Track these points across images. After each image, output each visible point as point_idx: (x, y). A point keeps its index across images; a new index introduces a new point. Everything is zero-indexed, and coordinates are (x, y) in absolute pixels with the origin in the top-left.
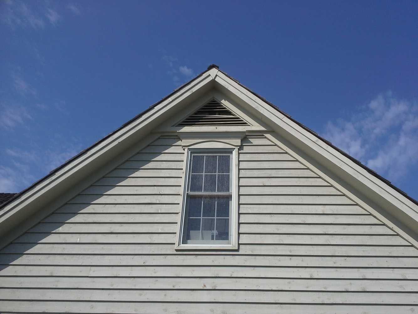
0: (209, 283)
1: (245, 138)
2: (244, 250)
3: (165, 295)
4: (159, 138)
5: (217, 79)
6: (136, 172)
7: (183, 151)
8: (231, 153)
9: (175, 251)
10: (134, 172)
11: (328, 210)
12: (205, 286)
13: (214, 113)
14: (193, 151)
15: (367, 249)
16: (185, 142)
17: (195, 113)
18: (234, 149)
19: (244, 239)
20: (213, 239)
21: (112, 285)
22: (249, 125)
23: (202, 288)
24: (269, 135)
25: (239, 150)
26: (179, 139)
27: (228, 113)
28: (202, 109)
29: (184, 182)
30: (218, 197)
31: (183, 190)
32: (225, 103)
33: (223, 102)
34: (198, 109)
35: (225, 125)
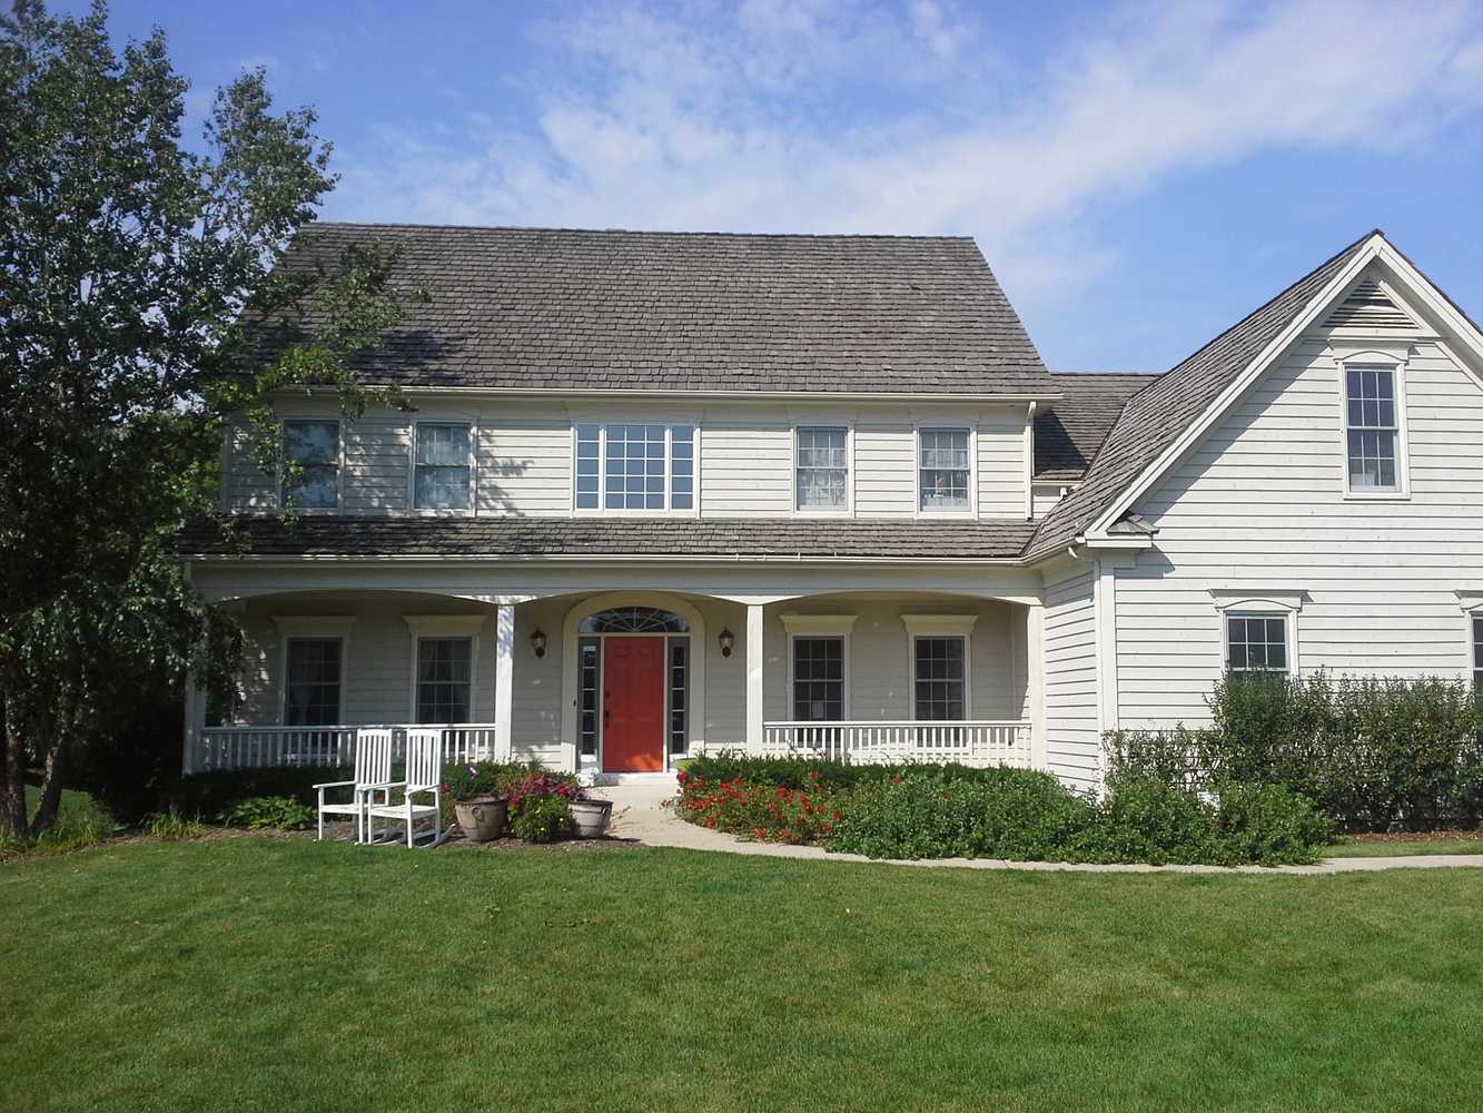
1: (1414, 347)
2: (1416, 499)
4: (1303, 343)
5: (1382, 255)
8: (1395, 369)
9: (1343, 500)
12: (1379, 537)
13: (1370, 302)
14: (1347, 366)
16: (1340, 352)
17: (1343, 303)
18: (1400, 364)
19: (1417, 486)
20: (1376, 484)
22: (1418, 328)
23: (1376, 540)
24: (1442, 343)
25: (1405, 364)
26: (1327, 345)
27: (1388, 303)
28: (1353, 295)
29: (1342, 411)
30: (1380, 431)
31: (1343, 423)
32: (1385, 288)
33: (1381, 284)
34: (1347, 296)
35: (1386, 326)
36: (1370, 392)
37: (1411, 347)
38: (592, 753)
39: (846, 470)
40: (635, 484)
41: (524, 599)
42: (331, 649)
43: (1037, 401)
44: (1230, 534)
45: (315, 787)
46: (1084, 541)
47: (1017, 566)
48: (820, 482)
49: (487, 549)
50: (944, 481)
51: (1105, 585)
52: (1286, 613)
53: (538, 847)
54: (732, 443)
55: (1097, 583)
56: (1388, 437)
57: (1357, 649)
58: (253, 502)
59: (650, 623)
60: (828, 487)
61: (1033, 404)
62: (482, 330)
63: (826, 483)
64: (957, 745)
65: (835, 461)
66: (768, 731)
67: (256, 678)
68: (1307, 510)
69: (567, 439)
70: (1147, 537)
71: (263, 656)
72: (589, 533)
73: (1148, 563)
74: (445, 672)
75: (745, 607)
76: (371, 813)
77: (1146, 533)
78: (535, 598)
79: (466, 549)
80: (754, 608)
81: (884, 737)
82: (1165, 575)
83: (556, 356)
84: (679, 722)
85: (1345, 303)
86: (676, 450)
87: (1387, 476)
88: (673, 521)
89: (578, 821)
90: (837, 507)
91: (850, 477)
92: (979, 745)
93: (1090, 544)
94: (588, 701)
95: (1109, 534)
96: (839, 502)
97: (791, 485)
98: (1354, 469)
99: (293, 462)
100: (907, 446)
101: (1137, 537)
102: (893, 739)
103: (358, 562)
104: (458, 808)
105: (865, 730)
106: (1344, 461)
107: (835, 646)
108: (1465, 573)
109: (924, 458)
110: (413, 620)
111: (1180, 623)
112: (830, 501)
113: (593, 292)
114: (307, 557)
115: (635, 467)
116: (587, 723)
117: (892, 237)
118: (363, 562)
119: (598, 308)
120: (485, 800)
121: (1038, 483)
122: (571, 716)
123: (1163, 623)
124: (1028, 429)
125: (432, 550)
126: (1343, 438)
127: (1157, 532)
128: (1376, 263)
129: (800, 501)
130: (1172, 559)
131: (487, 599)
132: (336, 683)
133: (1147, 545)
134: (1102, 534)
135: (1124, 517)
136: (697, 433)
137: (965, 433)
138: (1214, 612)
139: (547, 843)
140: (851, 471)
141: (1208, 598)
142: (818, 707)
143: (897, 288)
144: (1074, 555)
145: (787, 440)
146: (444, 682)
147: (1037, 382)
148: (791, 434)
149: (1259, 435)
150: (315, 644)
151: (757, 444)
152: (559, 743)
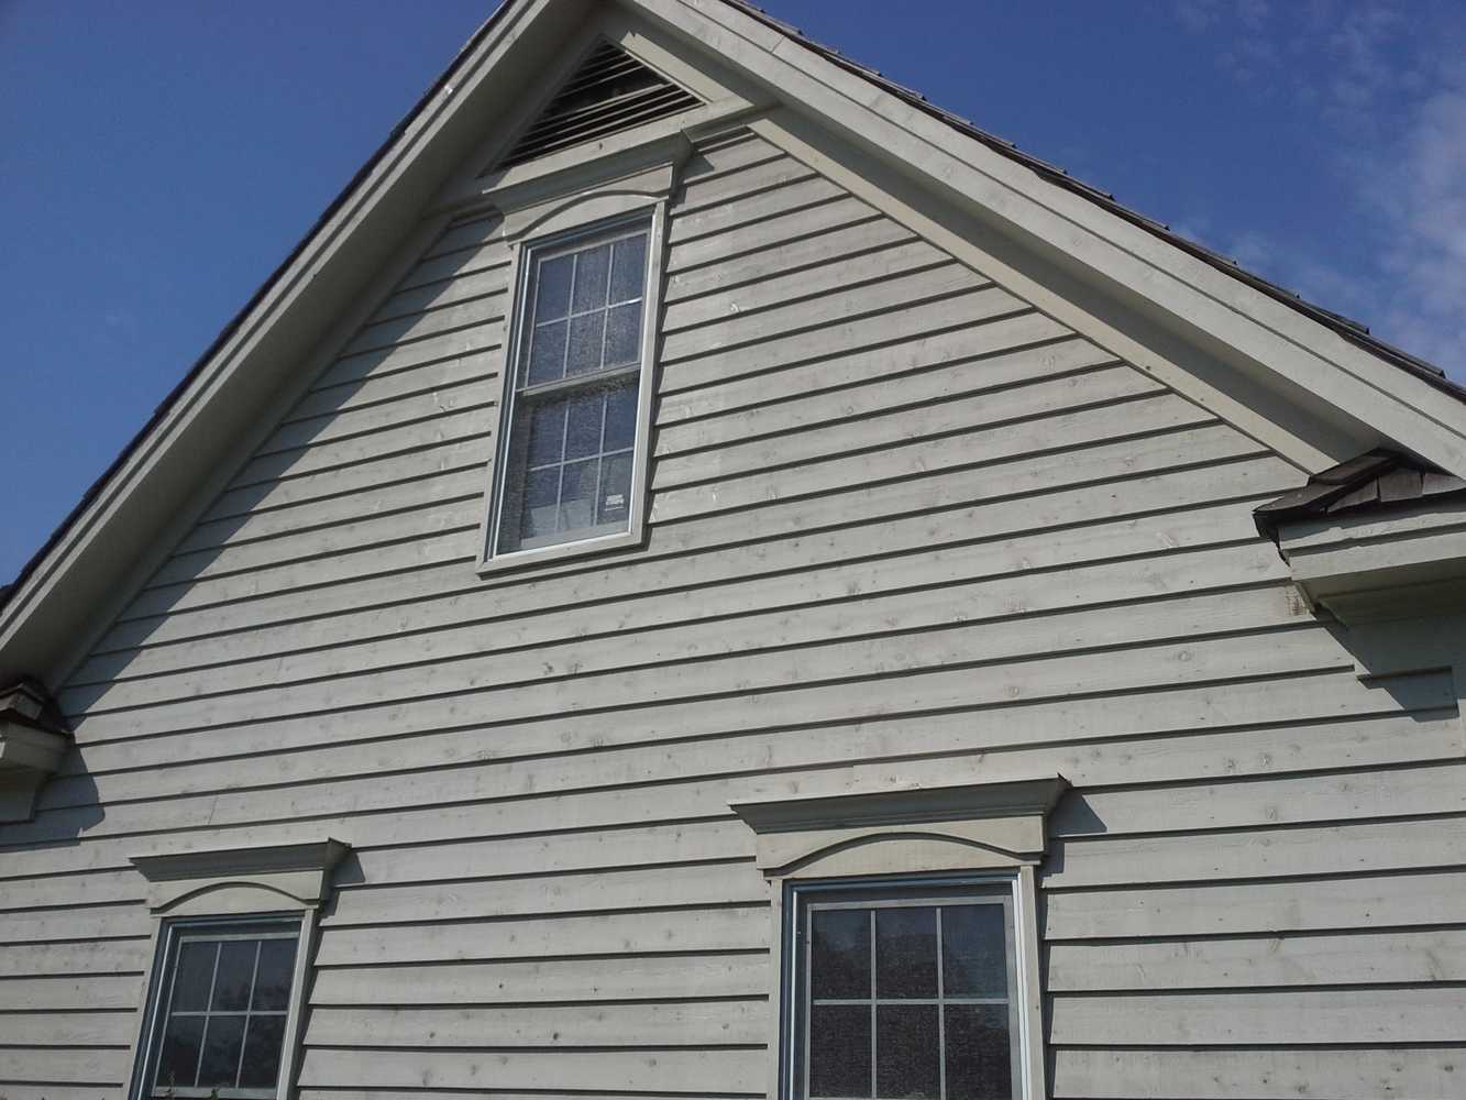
0: (560, 660)
1: (688, 157)
2: (660, 540)
3: (452, 710)
4: (448, 228)
6: (388, 355)
7: (506, 257)
8: (647, 222)
9: (479, 578)
10: (382, 359)
11: (932, 351)
12: (550, 668)
13: (608, 92)
14: (538, 249)
15: (1047, 466)
16: (518, 222)
17: (545, 111)
18: (654, 205)
20: (588, 524)
21: (329, 700)
22: (704, 104)
23: (542, 676)
24: (766, 120)
25: (670, 204)
26: (498, 217)
27: (646, 77)
28: (569, 88)
29: (505, 356)
31: (503, 385)
32: (635, 46)
33: (628, 40)
34: (553, 94)
85: (551, 110)
126: (499, 422)
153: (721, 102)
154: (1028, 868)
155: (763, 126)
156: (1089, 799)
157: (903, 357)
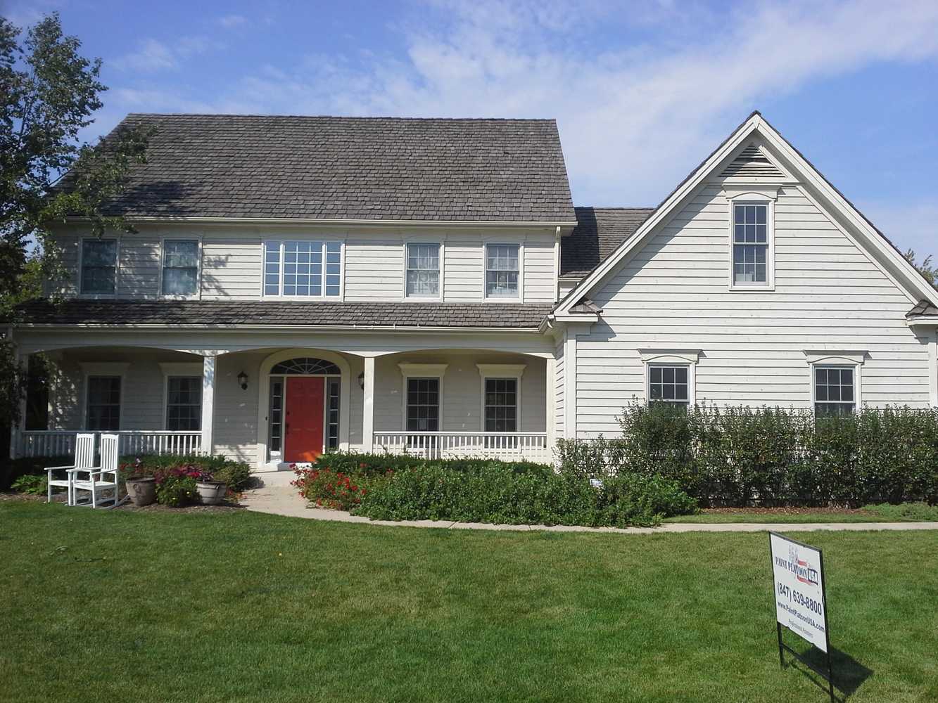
2: (778, 290)
4: (706, 188)
5: (760, 129)
7: (727, 203)
8: (768, 204)
9: (729, 291)
11: (841, 258)
12: (752, 315)
13: (752, 160)
14: (735, 202)
16: (730, 194)
18: (771, 200)
19: (779, 282)
20: (753, 280)
22: (785, 177)
23: (750, 317)
25: (775, 201)
26: (722, 188)
27: (765, 160)
28: (741, 155)
29: (730, 233)
30: (757, 245)
31: (730, 241)
32: (762, 149)
33: (760, 147)
34: (737, 155)
35: (763, 175)
36: (750, 220)
37: (780, 190)
38: (278, 450)
39: (439, 271)
40: (303, 280)
41: (220, 352)
42: (115, 383)
43: (561, 227)
44: (654, 313)
45: (45, 469)
46: (553, 317)
47: (536, 333)
48: (423, 279)
49: (196, 321)
50: (501, 278)
51: (570, 345)
52: (688, 365)
53: (174, 510)
54: (365, 254)
55: (565, 344)
56: (762, 249)
57: (734, 388)
58: (63, 291)
59: (316, 368)
60: (428, 282)
61: (558, 229)
62: (217, 180)
63: (426, 280)
64: (510, 447)
65: (433, 265)
66: (377, 437)
67: (69, 401)
68: (704, 297)
69: (260, 251)
70: (595, 315)
71: (73, 387)
72: (266, 311)
73: (598, 331)
74: (185, 398)
75: (362, 359)
76: (75, 486)
77: (594, 312)
78: (227, 352)
79: (184, 320)
80: (369, 358)
81: (463, 442)
82: (609, 340)
83: (258, 197)
84: (334, 431)
85: (735, 161)
86: (329, 258)
87: (761, 276)
88: (325, 304)
89: (201, 494)
90: (433, 295)
91: (441, 275)
92: (525, 447)
93: (558, 319)
94: (276, 417)
95: (570, 312)
96: (436, 292)
97: (402, 280)
98: (737, 270)
99: (59, 266)
100: (479, 254)
101: (588, 315)
102: (469, 443)
103: (114, 329)
104: (127, 485)
105: (451, 437)
106: (730, 266)
107: (434, 383)
108: (811, 339)
109: (490, 263)
110: (164, 365)
111: (619, 370)
112: (428, 291)
113: (296, 156)
114: (82, 325)
115: (303, 269)
116: (275, 430)
117: (503, 120)
118: (117, 329)
119: (296, 167)
120: (148, 479)
121: (562, 280)
122: (264, 426)
123: (608, 370)
124: (557, 244)
125: (161, 321)
126: (730, 250)
127: (602, 311)
128: (755, 133)
129: (409, 290)
130: (615, 329)
131: (197, 352)
132: (116, 404)
133: (596, 320)
134: (566, 313)
135: (581, 302)
136: (343, 247)
137: (517, 247)
138: (641, 364)
139: (179, 507)
140: (442, 272)
141: (637, 354)
142: (423, 422)
143: (494, 153)
144: (550, 326)
145: (400, 252)
146: (185, 405)
147: (565, 214)
148: (403, 248)
149: (674, 249)
150: (105, 379)
151: (382, 254)
152: (256, 443)
153: (791, 179)
154: (860, 364)
155: (800, 187)
156: (870, 353)
157: (835, 258)
